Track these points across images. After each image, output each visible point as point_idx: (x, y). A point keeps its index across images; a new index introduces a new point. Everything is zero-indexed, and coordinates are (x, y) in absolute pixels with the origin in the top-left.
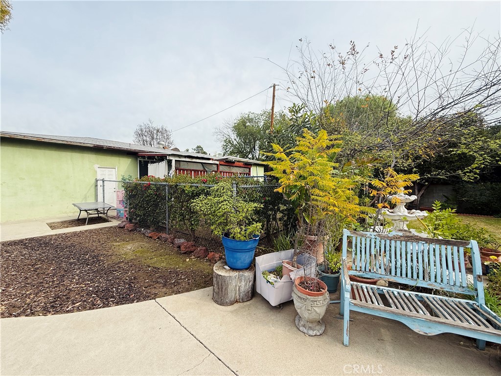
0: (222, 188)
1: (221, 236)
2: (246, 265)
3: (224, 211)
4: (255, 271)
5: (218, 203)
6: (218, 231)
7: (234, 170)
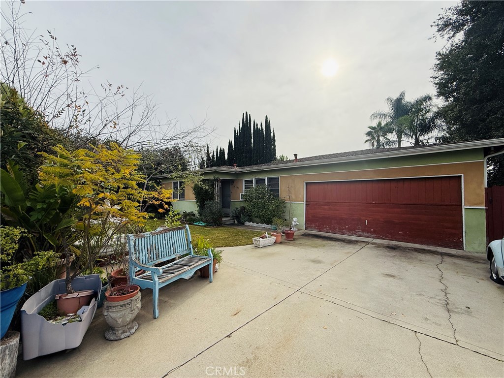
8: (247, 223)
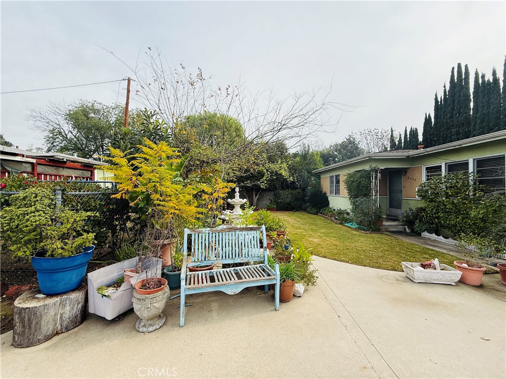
0: (34, 195)
1: (30, 257)
2: (74, 286)
3: (34, 224)
4: (87, 290)
5: (24, 215)
6: (25, 252)
7: (65, 172)
8: (425, 234)
